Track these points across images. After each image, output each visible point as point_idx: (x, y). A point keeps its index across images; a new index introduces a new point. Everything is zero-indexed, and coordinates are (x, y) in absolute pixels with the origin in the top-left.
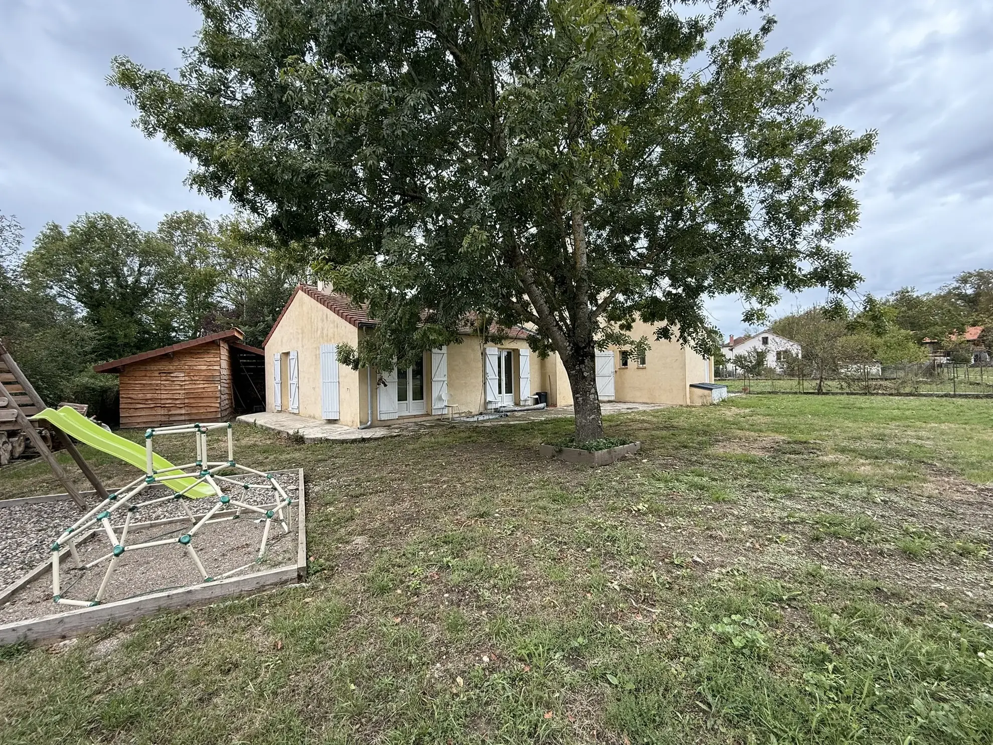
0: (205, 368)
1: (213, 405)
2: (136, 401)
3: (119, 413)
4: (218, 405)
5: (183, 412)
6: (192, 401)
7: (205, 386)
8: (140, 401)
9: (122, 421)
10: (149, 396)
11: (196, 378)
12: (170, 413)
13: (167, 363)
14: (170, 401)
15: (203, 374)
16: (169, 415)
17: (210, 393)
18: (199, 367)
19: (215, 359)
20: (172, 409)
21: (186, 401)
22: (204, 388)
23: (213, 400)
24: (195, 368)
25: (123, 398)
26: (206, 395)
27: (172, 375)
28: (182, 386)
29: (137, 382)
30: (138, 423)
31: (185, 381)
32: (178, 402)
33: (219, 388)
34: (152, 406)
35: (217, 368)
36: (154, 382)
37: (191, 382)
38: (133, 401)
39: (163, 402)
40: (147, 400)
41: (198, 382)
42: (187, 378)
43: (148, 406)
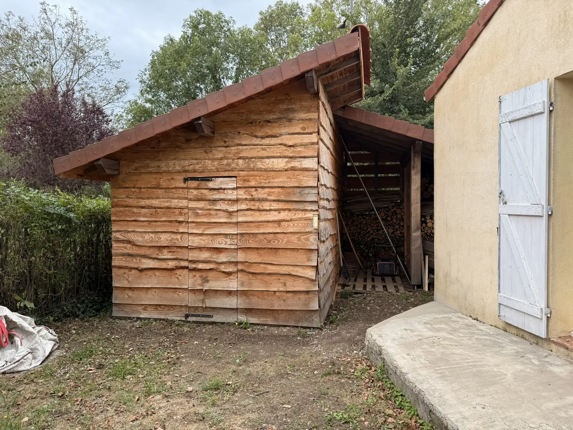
0: (280, 164)
1: (300, 272)
2: (142, 252)
3: (109, 278)
4: (311, 274)
5: (233, 284)
6: (253, 257)
7: (283, 215)
8: (148, 252)
9: (117, 298)
10: (164, 239)
11: (261, 194)
12: (206, 287)
13: (199, 153)
14: (205, 255)
15: (278, 181)
16: (206, 292)
17: (294, 238)
18: (269, 163)
19: (307, 139)
20: (211, 274)
21: (241, 256)
22: (279, 222)
23: (301, 258)
24: (259, 165)
25: (118, 241)
26: (282, 242)
27: (211, 185)
28: (230, 213)
29: (143, 203)
30: (146, 307)
31: (237, 201)
32: (223, 258)
33: (315, 225)
34: (171, 264)
35: (311, 163)
36: (175, 203)
37: (251, 205)
38: (134, 251)
39: (193, 255)
40: (161, 248)
41: (266, 206)
42: (242, 194)
43: (164, 265)
